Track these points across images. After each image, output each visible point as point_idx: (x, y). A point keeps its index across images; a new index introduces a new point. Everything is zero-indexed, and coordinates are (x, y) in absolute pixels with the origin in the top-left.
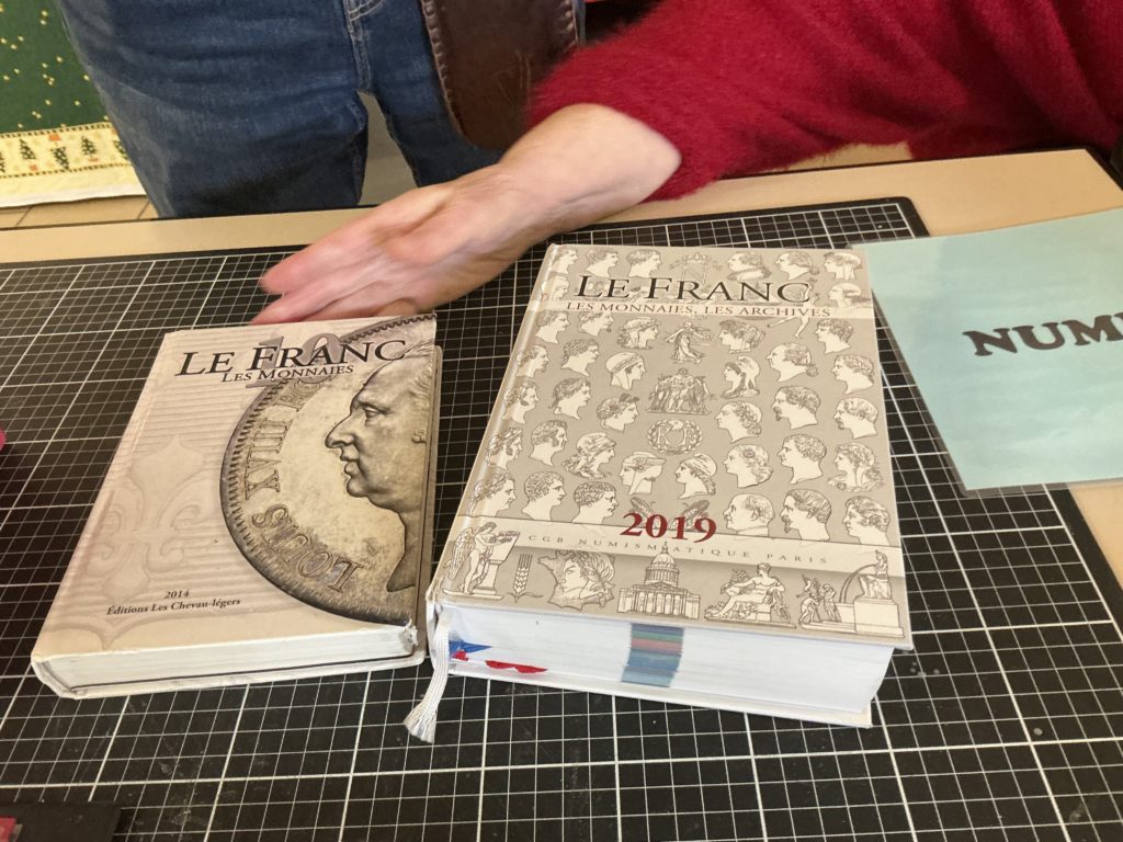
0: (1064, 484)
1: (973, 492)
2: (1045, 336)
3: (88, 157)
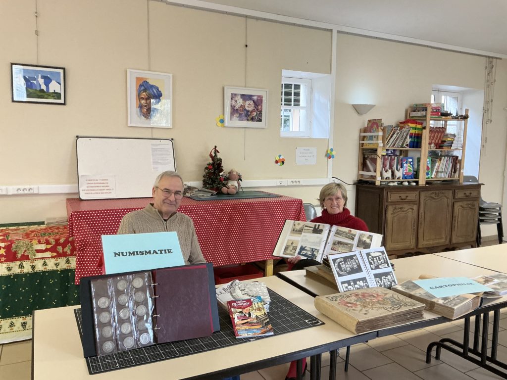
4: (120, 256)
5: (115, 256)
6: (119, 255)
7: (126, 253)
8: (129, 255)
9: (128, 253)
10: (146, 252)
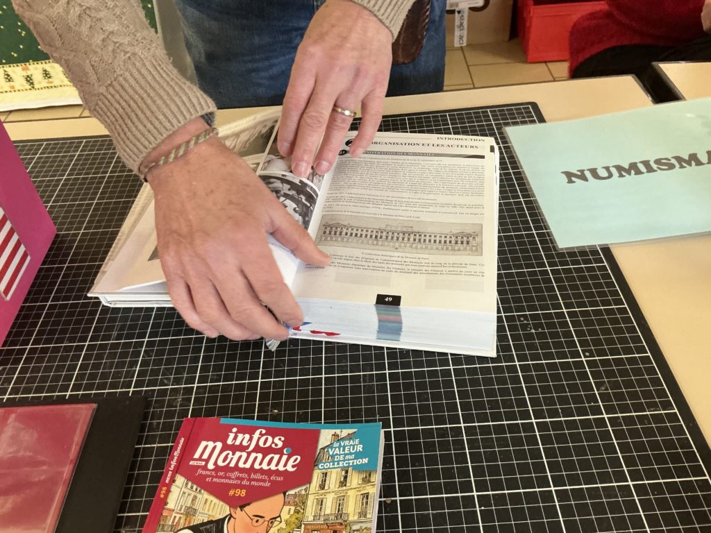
0: (607, 245)
1: (562, 249)
2: (603, 173)
3: (47, 80)
4: (585, 179)
5: (570, 181)
6: (583, 178)
7: (607, 169)
8: (621, 176)
9: (614, 171)
10: (679, 159)
